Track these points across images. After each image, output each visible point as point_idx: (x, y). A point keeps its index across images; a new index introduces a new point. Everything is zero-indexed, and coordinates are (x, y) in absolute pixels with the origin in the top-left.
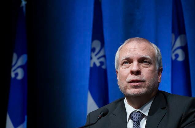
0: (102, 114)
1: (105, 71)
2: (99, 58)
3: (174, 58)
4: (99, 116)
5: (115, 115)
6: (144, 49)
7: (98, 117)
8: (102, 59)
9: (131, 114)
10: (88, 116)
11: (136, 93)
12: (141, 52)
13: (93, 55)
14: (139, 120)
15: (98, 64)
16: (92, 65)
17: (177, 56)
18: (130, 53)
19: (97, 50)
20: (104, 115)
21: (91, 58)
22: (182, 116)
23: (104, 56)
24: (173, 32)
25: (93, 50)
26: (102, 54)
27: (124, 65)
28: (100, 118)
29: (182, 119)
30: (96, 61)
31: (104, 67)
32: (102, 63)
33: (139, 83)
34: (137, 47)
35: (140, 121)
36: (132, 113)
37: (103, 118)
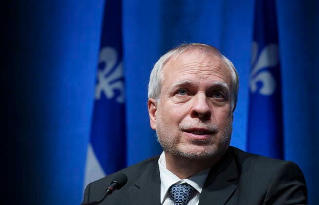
0: (114, 184)
1: (123, 108)
2: (111, 83)
3: (254, 88)
4: (109, 188)
5: (139, 188)
6: (217, 70)
7: (107, 189)
8: (118, 85)
9: (171, 187)
10: (86, 189)
11: (198, 153)
12: (214, 74)
13: (101, 75)
14: (185, 200)
15: (109, 94)
16: (98, 95)
17: (260, 84)
18: (193, 75)
19: (110, 66)
20: (119, 186)
21: (97, 82)
22: (265, 195)
23: (122, 79)
24: (255, 38)
25: (102, 66)
26: (117, 74)
27: (177, 97)
28: (110, 192)
29: (265, 200)
30: (106, 87)
31: (120, 100)
32: (117, 92)
33: (205, 135)
34: (205, 64)
35: (188, 202)
36: (173, 186)
37: (116, 192)
